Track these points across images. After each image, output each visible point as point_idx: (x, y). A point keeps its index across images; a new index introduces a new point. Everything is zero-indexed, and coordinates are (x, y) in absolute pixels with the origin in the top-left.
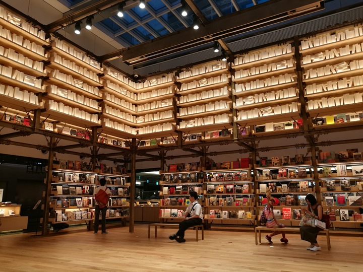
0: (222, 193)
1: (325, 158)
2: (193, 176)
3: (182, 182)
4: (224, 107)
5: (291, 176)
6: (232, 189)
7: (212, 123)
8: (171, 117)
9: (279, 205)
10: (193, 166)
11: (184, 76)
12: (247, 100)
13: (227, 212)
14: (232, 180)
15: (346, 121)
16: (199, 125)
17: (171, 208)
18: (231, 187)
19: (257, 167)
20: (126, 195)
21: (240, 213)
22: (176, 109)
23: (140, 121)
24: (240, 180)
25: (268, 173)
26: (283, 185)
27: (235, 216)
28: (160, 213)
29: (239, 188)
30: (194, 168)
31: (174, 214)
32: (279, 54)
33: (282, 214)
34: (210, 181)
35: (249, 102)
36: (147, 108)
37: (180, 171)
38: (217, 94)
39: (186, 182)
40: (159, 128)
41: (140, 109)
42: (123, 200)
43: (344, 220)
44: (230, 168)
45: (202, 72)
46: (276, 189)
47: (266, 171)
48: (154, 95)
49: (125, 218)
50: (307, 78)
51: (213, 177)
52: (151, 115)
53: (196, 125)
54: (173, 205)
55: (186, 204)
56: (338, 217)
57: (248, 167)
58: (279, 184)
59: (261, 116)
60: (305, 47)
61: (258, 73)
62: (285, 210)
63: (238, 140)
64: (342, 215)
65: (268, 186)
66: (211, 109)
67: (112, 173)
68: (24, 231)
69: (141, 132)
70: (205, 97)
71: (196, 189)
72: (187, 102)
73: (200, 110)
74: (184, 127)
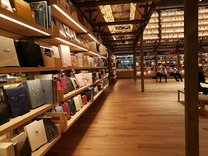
0: (165, 64)
2: (151, 58)
3: (146, 60)
6: (169, 63)
8: (158, 32)
10: (151, 53)
14: (169, 59)
16: (171, 37)
18: (169, 62)
24: (173, 59)
29: (171, 62)
30: (152, 54)
34: (159, 60)
38: (180, 25)
39: (148, 60)
44: (168, 54)
45: (173, 14)
51: (160, 58)
53: (169, 37)
55: (148, 69)
57: (177, 54)
70: (174, 25)
71: (153, 63)
72: (165, 27)
73: (172, 31)
74: (164, 38)
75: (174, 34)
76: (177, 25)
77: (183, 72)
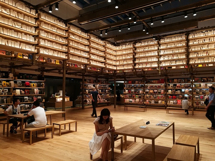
0: (152, 93)
1: (197, 81)
2: (139, 86)
3: (134, 88)
4: (155, 59)
5: (182, 87)
6: (156, 92)
7: (150, 66)
8: (132, 62)
9: (176, 99)
11: (138, 45)
12: (165, 58)
13: (154, 101)
14: (157, 88)
15: (207, 66)
16: (145, 67)
17: (129, 99)
18: (156, 91)
19: (168, 83)
20: (109, 93)
21: (160, 101)
22: (134, 59)
23: (118, 63)
24: (160, 88)
25: (172, 86)
26: (178, 91)
27: (157, 103)
28: (124, 100)
29: (159, 91)
30: (140, 82)
31: (130, 101)
32: (180, 39)
33: (177, 102)
34: (147, 88)
35: (166, 58)
36: (121, 58)
37: (133, 84)
38: (152, 54)
39: (136, 88)
40: (126, 67)
41: (118, 58)
42: (108, 95)
43: (202, 105)
44: (156, 83)
45: (146, 44)
46: (175, 92)
47: (171, 85)
48: (124, 53)
49: (108, 102)
50: (191, 50)
51: (148, 87)
52: (122, 61)
53: (143, 67)
54: (130, 97)
55: (136, 97)
56: (200, 104)
57: (164, 83)
58: (177, 90)
59: (171, 64)
60: (191, 37)
61: (170, 46)
62: (179, 101)
63: (161, 74)
64: (201, 103)
65: (172, 91)
66: (150, 60)
67: (104, 84)
68: (72, 107)
69: (118, 68)
70: (147, 55)
71: (141, 92)
72: (139, 57)
73: (145, 61)
74: (138, 67)
75: (147, 63)
76: (150, 54)
77: (172, 103)
